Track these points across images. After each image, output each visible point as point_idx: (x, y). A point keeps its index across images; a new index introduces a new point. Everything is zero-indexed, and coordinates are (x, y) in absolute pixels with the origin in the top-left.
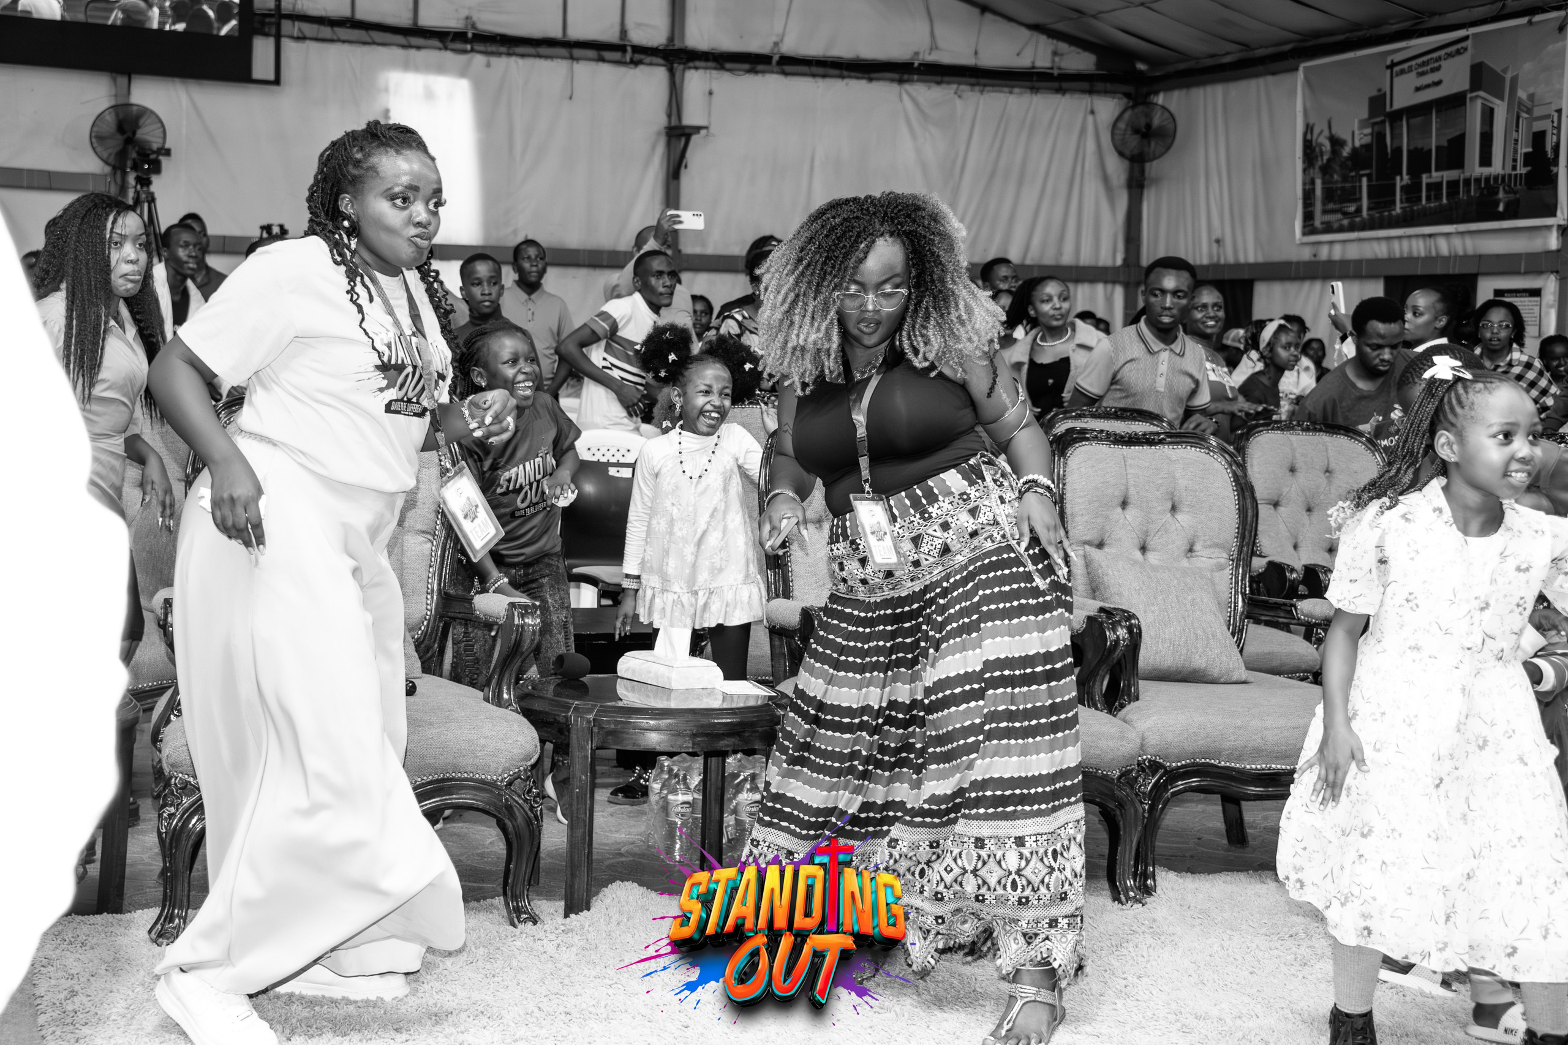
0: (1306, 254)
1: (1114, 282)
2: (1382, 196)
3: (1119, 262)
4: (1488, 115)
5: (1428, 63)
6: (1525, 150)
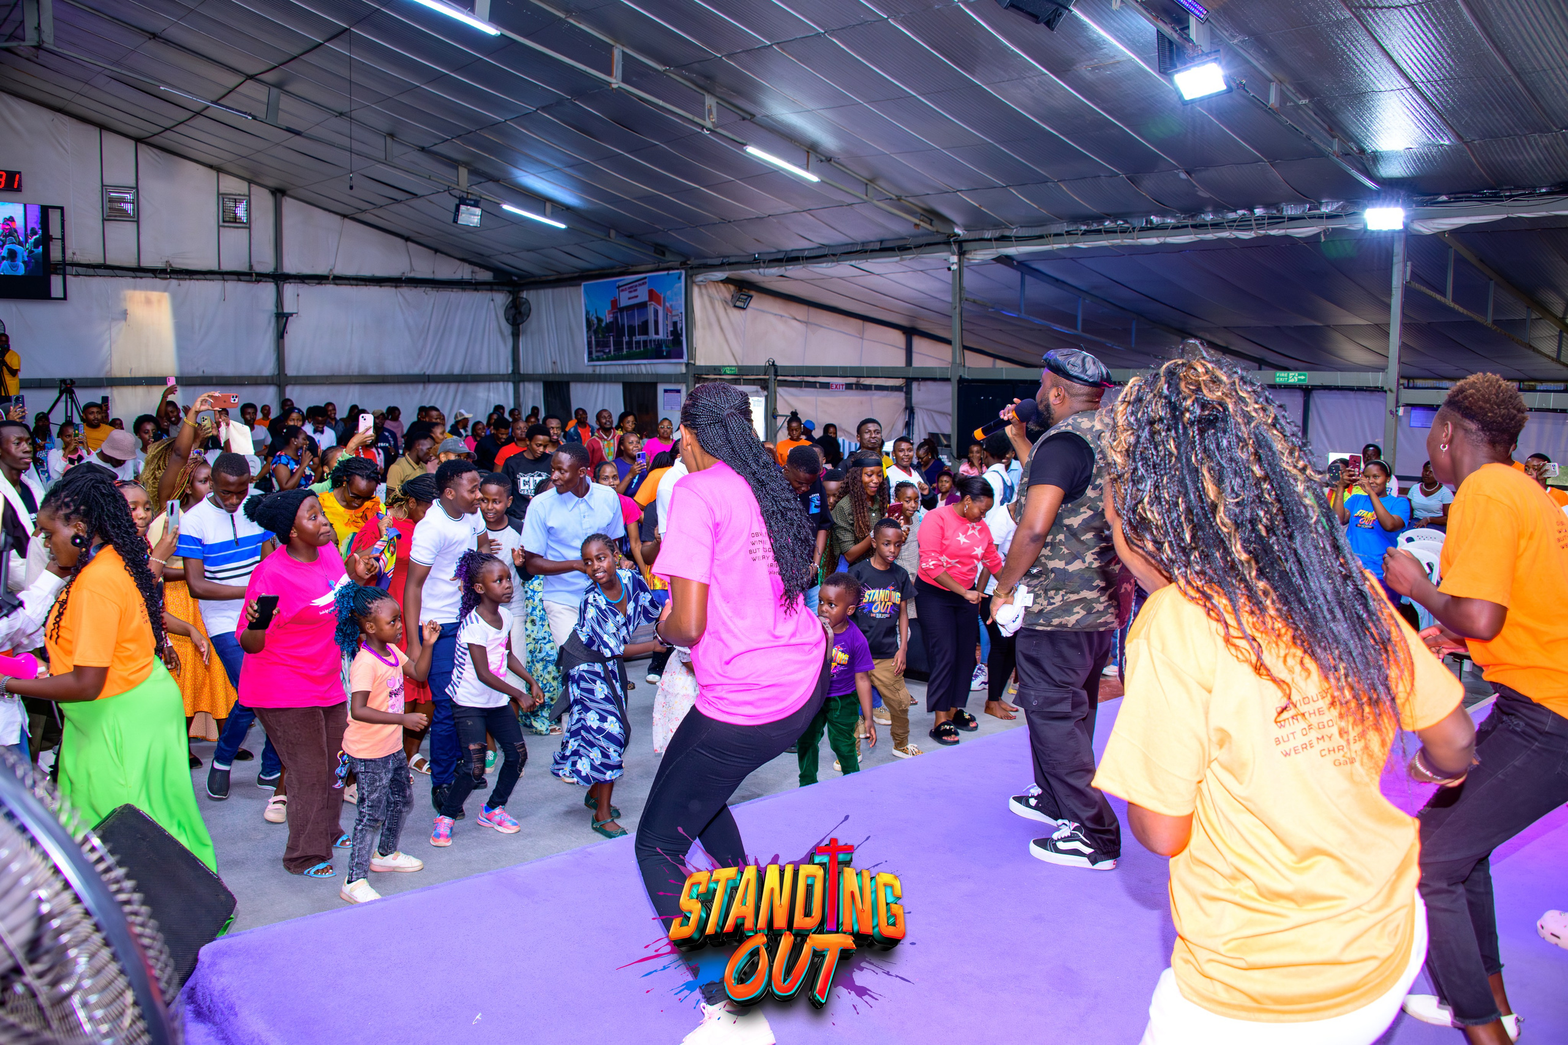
0: (590, 371)
1: (508, 381)
2: (618, 345)
3: (510, 371)
4: (656, 312)
5: (632, 287)
6: (671, 329)
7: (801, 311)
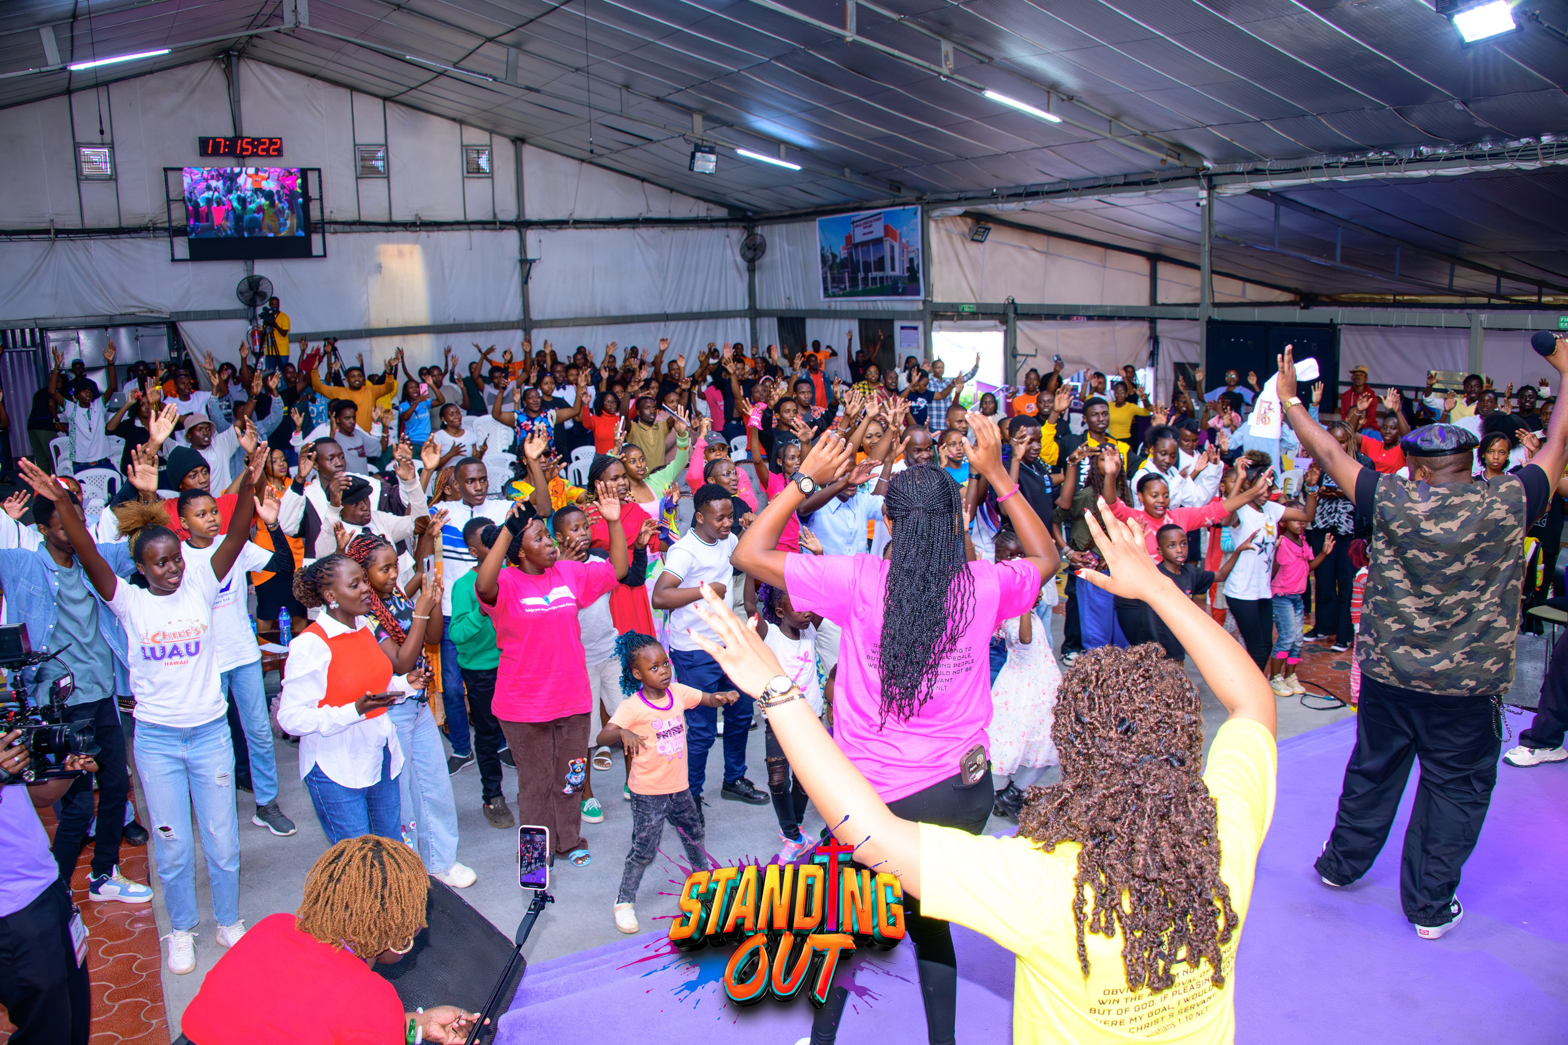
0: (825, 307)
1: (745, 317)
2: (854, 281)
3: (747, 307)
4: (892, 248)
5: (867, 222)
6: (907, 265)
7: (1039, 241)
